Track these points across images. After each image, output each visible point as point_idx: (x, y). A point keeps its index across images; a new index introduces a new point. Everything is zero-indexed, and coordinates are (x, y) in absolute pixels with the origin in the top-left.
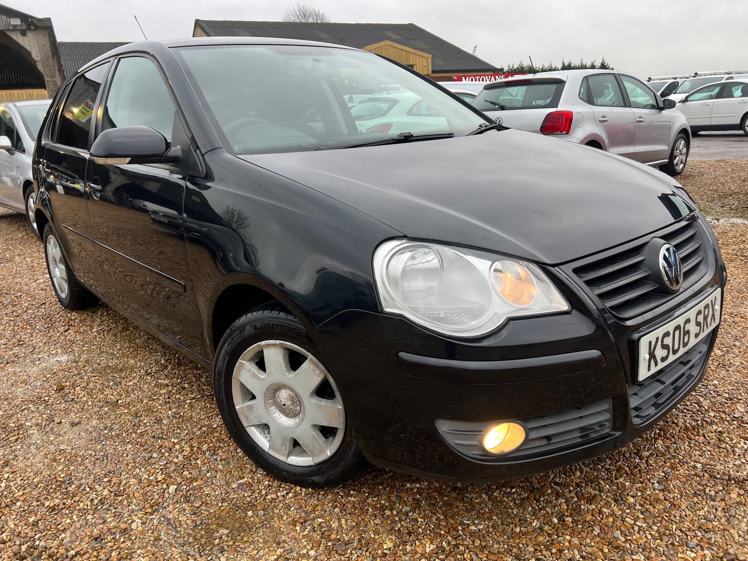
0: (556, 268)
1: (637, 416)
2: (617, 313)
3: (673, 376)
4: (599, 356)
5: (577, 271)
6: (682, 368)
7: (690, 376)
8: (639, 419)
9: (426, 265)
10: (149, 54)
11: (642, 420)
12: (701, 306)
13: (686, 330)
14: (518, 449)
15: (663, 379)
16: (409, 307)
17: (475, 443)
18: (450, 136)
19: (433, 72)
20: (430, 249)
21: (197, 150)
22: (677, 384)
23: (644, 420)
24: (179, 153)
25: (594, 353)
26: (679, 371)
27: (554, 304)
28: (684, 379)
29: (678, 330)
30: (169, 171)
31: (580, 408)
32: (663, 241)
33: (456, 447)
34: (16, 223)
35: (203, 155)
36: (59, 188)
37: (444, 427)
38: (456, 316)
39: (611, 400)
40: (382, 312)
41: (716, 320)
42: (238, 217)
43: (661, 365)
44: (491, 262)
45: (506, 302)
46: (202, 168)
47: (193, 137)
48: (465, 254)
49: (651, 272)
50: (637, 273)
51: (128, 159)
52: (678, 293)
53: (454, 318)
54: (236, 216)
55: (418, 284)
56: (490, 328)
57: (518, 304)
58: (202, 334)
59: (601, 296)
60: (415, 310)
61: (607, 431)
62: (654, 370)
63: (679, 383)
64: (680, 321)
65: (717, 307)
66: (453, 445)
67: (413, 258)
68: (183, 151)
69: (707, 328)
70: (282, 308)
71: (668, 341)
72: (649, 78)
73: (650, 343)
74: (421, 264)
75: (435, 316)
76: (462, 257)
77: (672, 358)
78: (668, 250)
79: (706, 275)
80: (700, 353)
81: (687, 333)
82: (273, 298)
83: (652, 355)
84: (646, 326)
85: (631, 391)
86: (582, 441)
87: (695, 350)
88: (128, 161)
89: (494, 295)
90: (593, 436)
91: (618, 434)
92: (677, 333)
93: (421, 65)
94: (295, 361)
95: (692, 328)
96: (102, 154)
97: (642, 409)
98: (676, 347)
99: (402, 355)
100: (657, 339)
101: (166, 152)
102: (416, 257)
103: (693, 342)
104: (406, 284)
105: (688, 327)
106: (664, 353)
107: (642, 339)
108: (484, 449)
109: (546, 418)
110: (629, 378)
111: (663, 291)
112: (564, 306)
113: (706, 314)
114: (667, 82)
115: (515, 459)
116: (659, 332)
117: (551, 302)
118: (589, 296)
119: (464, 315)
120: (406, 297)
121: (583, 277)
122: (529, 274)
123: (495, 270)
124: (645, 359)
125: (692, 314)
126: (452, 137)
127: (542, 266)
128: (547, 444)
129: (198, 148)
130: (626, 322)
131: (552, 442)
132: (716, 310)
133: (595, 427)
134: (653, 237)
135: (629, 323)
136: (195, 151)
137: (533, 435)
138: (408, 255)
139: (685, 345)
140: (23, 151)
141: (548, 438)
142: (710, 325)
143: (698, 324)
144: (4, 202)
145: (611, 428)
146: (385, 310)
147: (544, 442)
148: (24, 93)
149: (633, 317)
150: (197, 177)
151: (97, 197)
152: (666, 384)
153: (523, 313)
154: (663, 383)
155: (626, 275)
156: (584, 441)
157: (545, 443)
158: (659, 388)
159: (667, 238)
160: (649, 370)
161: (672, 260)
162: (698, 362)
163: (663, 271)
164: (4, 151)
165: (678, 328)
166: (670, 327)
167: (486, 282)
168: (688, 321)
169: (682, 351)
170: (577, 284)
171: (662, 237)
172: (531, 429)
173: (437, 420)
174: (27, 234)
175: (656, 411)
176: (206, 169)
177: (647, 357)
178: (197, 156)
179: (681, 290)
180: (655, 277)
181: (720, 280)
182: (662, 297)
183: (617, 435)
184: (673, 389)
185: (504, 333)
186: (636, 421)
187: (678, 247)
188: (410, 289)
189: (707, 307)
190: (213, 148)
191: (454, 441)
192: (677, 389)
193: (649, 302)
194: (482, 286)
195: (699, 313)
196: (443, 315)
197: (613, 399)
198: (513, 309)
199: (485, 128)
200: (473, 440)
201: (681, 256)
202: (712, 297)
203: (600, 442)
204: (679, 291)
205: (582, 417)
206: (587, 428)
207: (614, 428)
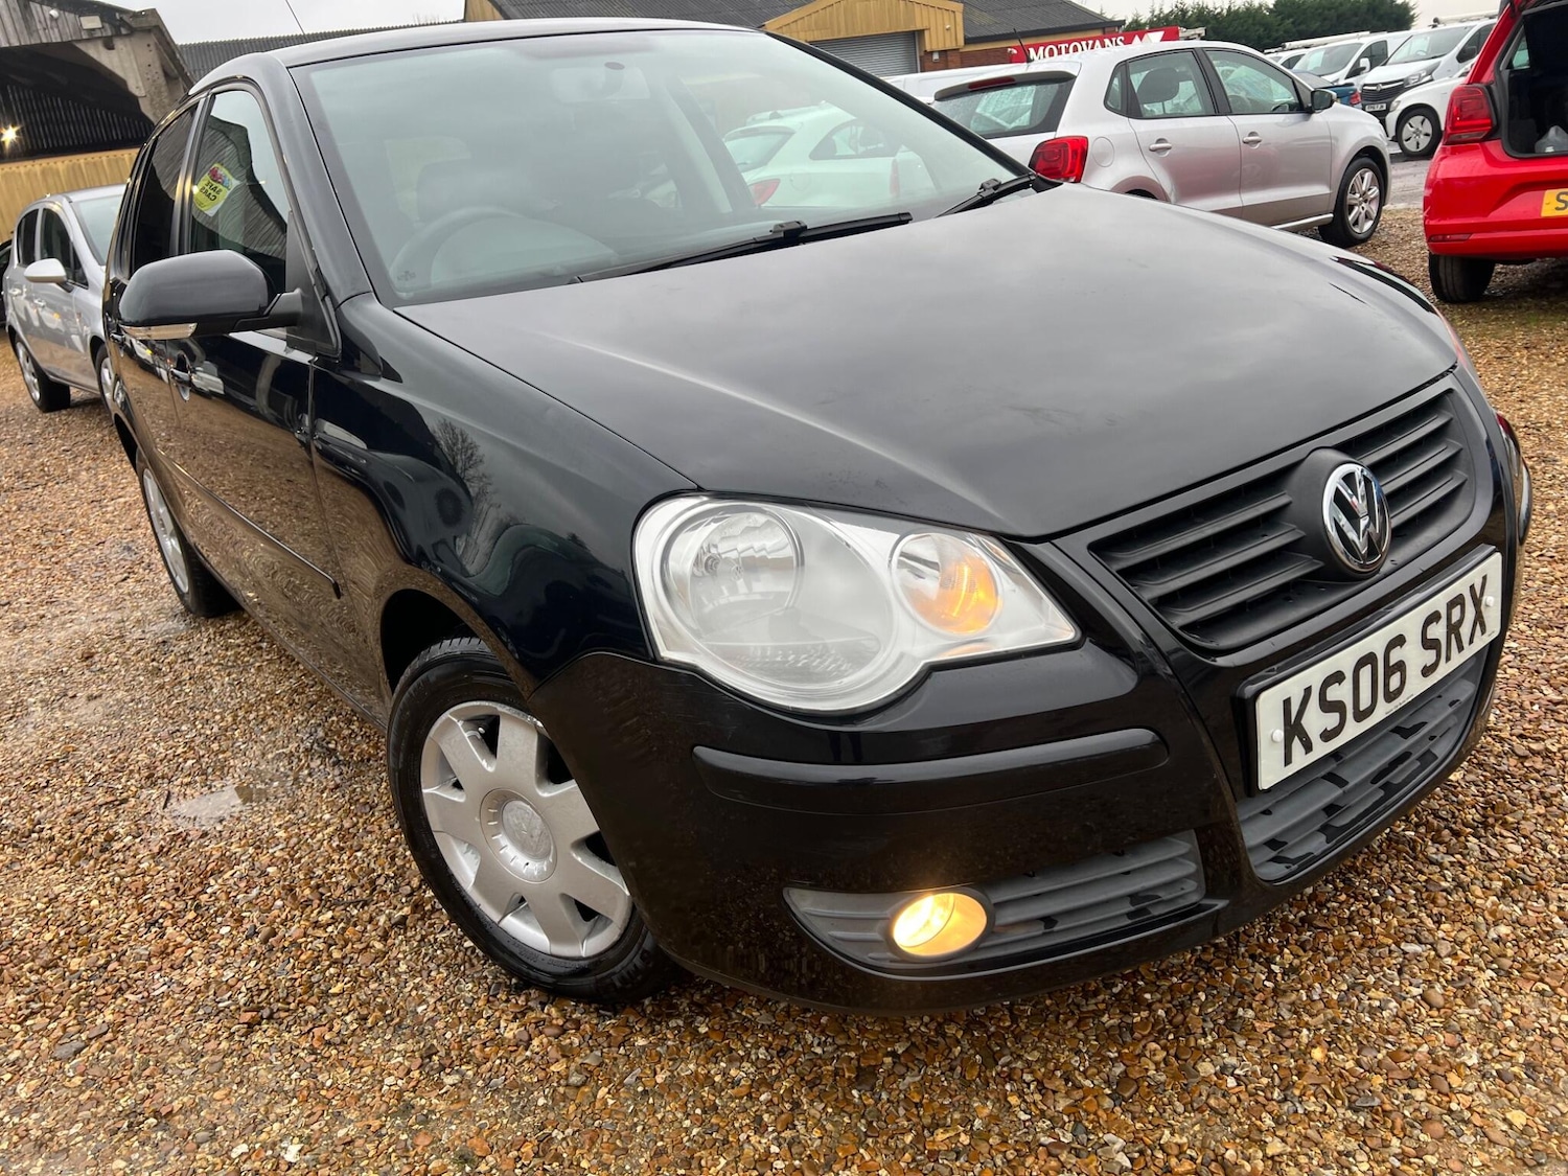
0: (1045, 546)
1: (1272, 861)
2: (1202, 637)
3: (1370, 764)
4: (1153, 744)
5: (1100, 548)
6: (1399, 742)
7: (1427, 757)
8: (1282, 866)
11: (1287, 868)
12: (1439, 603)
13: (1392, 663)
14: (975, 947)
15: (1344, 774)
17: (875, 935)
18: (901, 219)
19: (968, 41)
21: (327, 299)
22: (1393, 777)
23: (1296, 866)
24: (298, 307)
25: (1136, 736)
26: (1390, 750)
28: (1411, 765)
29: (1369, 666)
31: (1120, 853)
32: (1339, 456)
33: (832, 944)
35: (337, 307)
37: (811, 907)
39: (1194, 834)
40: (656, 659)
41: (1489, 627)
43: (1321, 749)
44: (898, 536)
46: (335, 339)
47: (318, 269)
49: (1303, 534)
50: (1266, 538)
51: (192, 326)
52: (1374, 578)
56: (886, 690)
57: (960, 630)
59: (1165, 603)
60: (729, 656)
61: (1194, 898)
62: (1301, 760)
64: (1375, 643)
65: (1493, 600)
66: (828, 940)
68: (304, 300)
69: (1461, 649)
71: (1341, 693)
72: (1436, 20)
77: (1352, 730)
78: (1349, 479)
79: (1466, 523)
80: (1451, 704)
81: (1396, 668)
83: (1294, 729)
84: (1280, 665)
85: (1243, 813)
86: (1132, 924)
87: (1430, 700)
88: (191, 330)
90: (1157, 911)
91: (1221, 904)
92: (1366, 672)
93: (940, 28)
95: (1414, 656)
97: (1286, 843)
98: (1365, 703)
99: (702, 751)
100: (1308, 691)
101: (270, 302)
103: (1416, 686)
105: (1397, 655)
106: (1332, 720)
107: (1264, 695)
108: (891, 944)
109: (1037, 878)
110: (1238, 784)
111: (1333, 576)
112: (1066, 631)
113: (1454, 619)
114: (1472, 27)
116: (1314, 675)
118: (1126, 608)
121: (1114, 561)
123: (905, 556)
124: (1273, 741)
125: (1410, 625)
126: (906, 222)
127: (1013, 543)
128: (1044, 934)
129: (328, 292)
130: (1218, 659)
131: (1056, 928)
132: (1487, 606)
133: (1160, 894)
134: (1318, 448)
135: (1231, 660)
136: (323, 300)
137: (1008, 916)
138: (706, 530)
139: (1394, 694)
140: (85, 283)
141: (1049, 921)
142: (1471, 642)
143: (1429, 644)
145: (1204, 892)
146: (662, 654)
147: (1039, 929)
150: (329, 357)
152: (1353, 783)
154: (1341, 783)
155: (1238, 545)
156: (1136, 923)
157: (1040, 932)
158: (1330, 794)
159: (1352, 448)
160: (1288, 760)
162: (1451, 723)
163: (1333, 533)
164: (54, 285)
165: (1367, 660)
166: (1342, 661)
168: (1399, 641)
169: (1383, 710)
170: (1097, 580)
171: (1339, 447)
172: (1000, 905)
173: (788, 888)
175: (1329, 845)
177: (1279, 734)
179: (1383, 570)
180: (1314, 542)
182: (1332, 589)
183: (1217, 908)
184: (1380, 787)
185: (919, 700)
187: (1380, 469)
189: (1458, 601)
190: (352, 293)
191: (826, 932)
192: (1390, 789)
193: (1297, 605)
195: (1432, 619)
197: (1199, 831)
198: (945, 644)
199: (992, 191)
200: (870, 931)
201: (1387, 490)
202: (1474, 577)
203: (1172, 925)
204: (1378, 572)
205: (1128, 873)
206: (1141, 895)
207: (1211, 893)
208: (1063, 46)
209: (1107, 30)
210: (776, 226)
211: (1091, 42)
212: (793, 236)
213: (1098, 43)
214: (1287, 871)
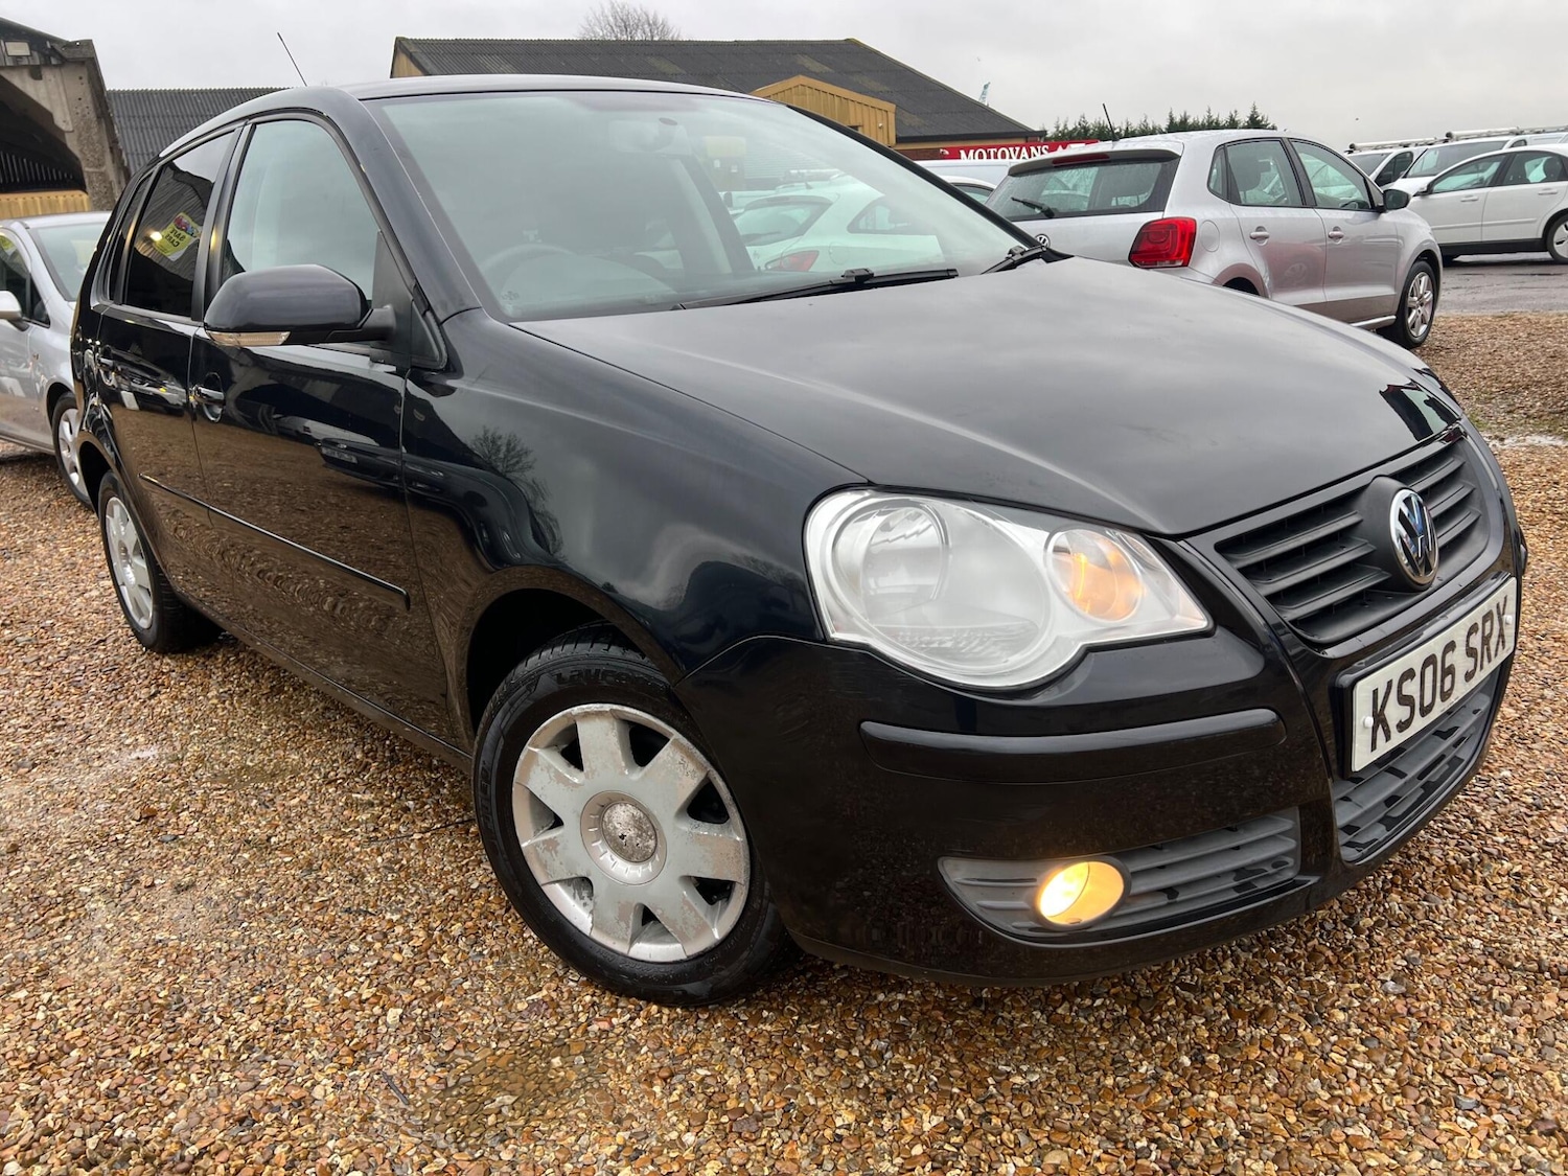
0: (1182, 543)
1: (1349, 844)
2: (1306, 632)
3: (1421, 759)
4: (1273, 722)
5: (1224, 548)
6: (1440, 744)
7: (1456, 762)
8: (1353, 850)
9: (913, 542)
10: (319, 114)
11: (1359, 851)
12: (1477, 616)
13: (1447, 665)
14: (1109, 916)
15: (1401, 767)
16: (879, 628)
17: (1021, 904)
18: (948, 274)
19: (899, 140)
20: (921, 508)
21: (428, 314)
22: (1430, 777)
23: (1365, 851)
24: (391, 321)
25: (1262, 716)
26: (1434, 749)
27: (1178, 617)
28: (1443, 766)
29: (1431, 666)
30: (368, 359)
31: (1233, 830)
32: (1396, 484)
33: (980, 914)
34: (34, 474)
35: (440, 324)
36: (128, 398)
37: (958, 874)
38: (979, 645)
39: (1298, 812)
40: (826, 640)
41: (1506, 644)
42: (508, 451)
43: (1398, 739)
44: (1047, 534)
45: (1077, 614)
46: (438, 352)
47: (418, 287)
48: (994, 518)
49: (1374, 548)
50: (1345, 550)
51: (284, 335)
52: (1430, 589)
53: (974, 648)
54: (504, 449)
55: (896, 581)
56: (1047, 669)
57: (1107, 618)
58: (445, 696)
59: (1274, 599)
60: (892, 634)
61: (1289, 874)
62: (1384, 747)
63: (1433, 776)
64: (1435, 647)
65: (1510, 618)
66: (977, 910)
67: (885, 527)
68: (397, 316)
69: (1490, 661)
70: (615, 637)
71: (1411, 688)
72: (1352, 146)
73: (1375, 692)
74: (903, 539)
75: (936, 645)
76: (986, 523)
77: (1419, 723)
78: (1407, 501)
79: (1486, 552)
80: (1475, 712)
81: (1449, 671)
82: (594, 615)
83: (1379, 719)
84: (1368, 659)
85: (1337, 791)
86: (1239, 897)
87: (1464, 706)
88: (284, 338)
89: (1055, 601)
90: (1261, 885)
91: (1313, 880)
92: (1429, 670)
93: (873, 126)
94: (642, 747)
95: (1460, 661)
96: (230, 324)
97: (1359, 828)
98: (1427, 701)
99: (869, 727)
100: (1390, 684)
101: (361, 319)
102: (891, 524)
103: (1461, 689)
104: (872, 582)
105: (1450, 659)
106: (1404, 712)
107: (1360, 684)
108: (1039, 918)
109: (1166, 851)
110: (1334, 767)
111: (1398, 586)
112: (1198, 620)
113: (1487, 632)
114: (1388, 154)
115: (1104, 935)
116: (1393, 671)
117: (1172, 612)
118: (1249, 599)
119: (995, 643)
120: (874, 608)
121: (1236, 561)
122: (1124, 555)
123: (1057, 550)
124: (1365, 727)
125: (1458, 633)
126: (953, 277)
127: (1152, 538)
128: (1169, 904)
129: (429, 308)
130: (1326, 651)
131: (1178, 899)
132: (1507, 624)
133: (1266, 868)
134: (1379, 476)
135: (1331, 653)
136: (424, 315)
137: (1141, 886)
138: (876, 521)
139: (1445, 696)
140: (47, 322)
141: (1171, 891)
142: (1496, 655)
143: (1471, 652)
144: (6, 430)
145: (1299, 868)
146: (832, 635)
147: (1163, 900)
148: (37, 199)
149: (1341, 641)
150: (430, 370)
151: (215, 416)
152: (1407, 778)
153: (1113, 636)
154: (1401, 775)
155: (1324, 555)
156: (1243, 896)
157: (1165, 902)
158: (1394, 785)
159: (1405, 476)
160: (1374, 747)
161: (1416, 521)
162: (1471, 731)
163: (1398, 545)
164: (5, 323)
165: (1430, 661)
166: (1414, 659)
167: (1038, 573)
168: (1451, 646)
169: (1440, 708)
170: (1225, 575)
171: (1394, 476)
172: (1135, 874)
173: (941, 859)
174: (57, 497)
175: (1389, 833)
176: (447, 352)
177: (1370, 721)
178: (427, 325)
179: (1436, 583)
180: (1383, 556)
181: (1513, 561)
182: (1398, 599)
183: (1309, 884)
184: (1423, 786)
185: (1079, 678)
186: (1349, 854)
187: (1427, 495)
188: (879, 592)
189: (1488, 617)
190: (463, 308)
191: (976, 901)
192: (1429, 788)
193: (1372, 610)
194: (1029, 581)
195: (1473, 629)
196: (949, 645)
197: (1301, 808)
198: (1095, 629)
199: (1021, 257)
200: (1017, 899)
201: (1434, 513)
202: (1498, 597)
203: (1275, 898)
204: (1430, 586)
205: (1237, 848)
206: (1249, 869)
207: (1305, 869)
208: (992, 150)
209: (1029, 139)
210: (847, 271)
211: (1018, 149)
212: (862, 282)
213: (1024, 150)
214: (1358, 854)
